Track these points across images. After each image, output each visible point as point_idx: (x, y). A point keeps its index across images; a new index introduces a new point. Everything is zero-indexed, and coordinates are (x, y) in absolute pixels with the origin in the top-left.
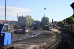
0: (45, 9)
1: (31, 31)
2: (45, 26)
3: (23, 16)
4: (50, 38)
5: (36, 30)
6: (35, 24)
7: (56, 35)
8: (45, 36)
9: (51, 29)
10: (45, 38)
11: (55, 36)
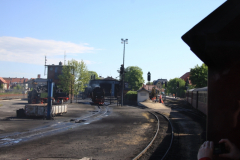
0: (125, 41)
1: (78, 108)
2: (130, 92)
3: (60, 63)
4: (125, 136)
5: (99, 105)
6: (97, 86)
7: (152, 121)
8: (112, 126)
9: (145, 101)
10: (108, 135)
11: (146, 126)
